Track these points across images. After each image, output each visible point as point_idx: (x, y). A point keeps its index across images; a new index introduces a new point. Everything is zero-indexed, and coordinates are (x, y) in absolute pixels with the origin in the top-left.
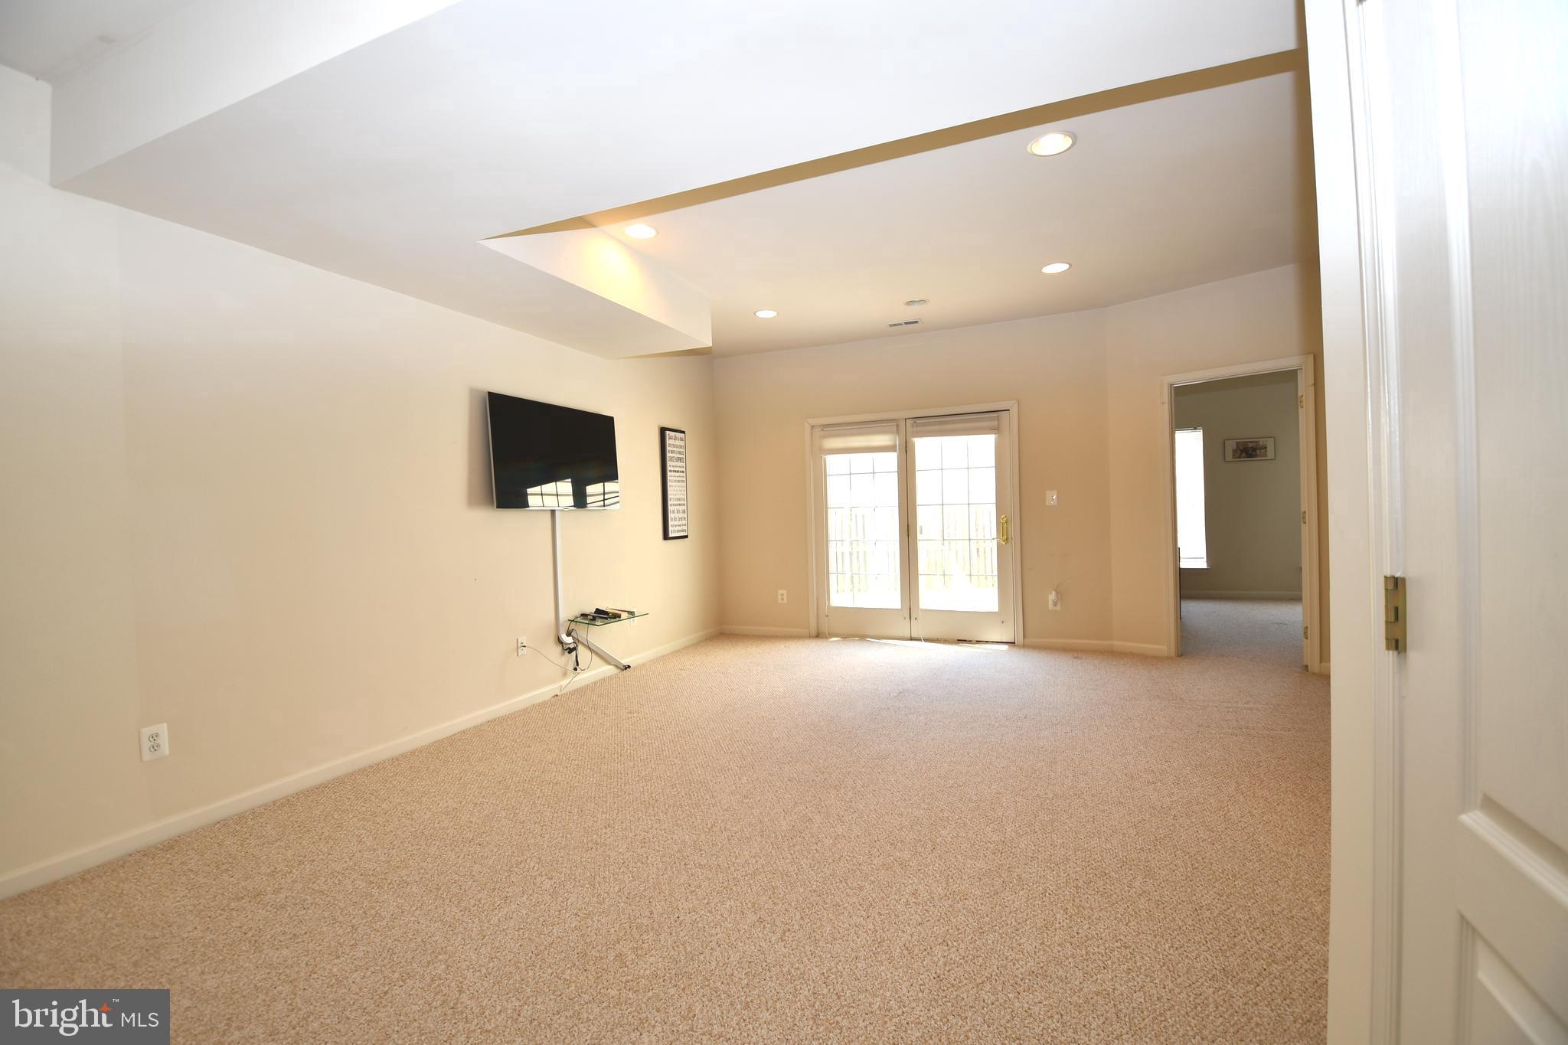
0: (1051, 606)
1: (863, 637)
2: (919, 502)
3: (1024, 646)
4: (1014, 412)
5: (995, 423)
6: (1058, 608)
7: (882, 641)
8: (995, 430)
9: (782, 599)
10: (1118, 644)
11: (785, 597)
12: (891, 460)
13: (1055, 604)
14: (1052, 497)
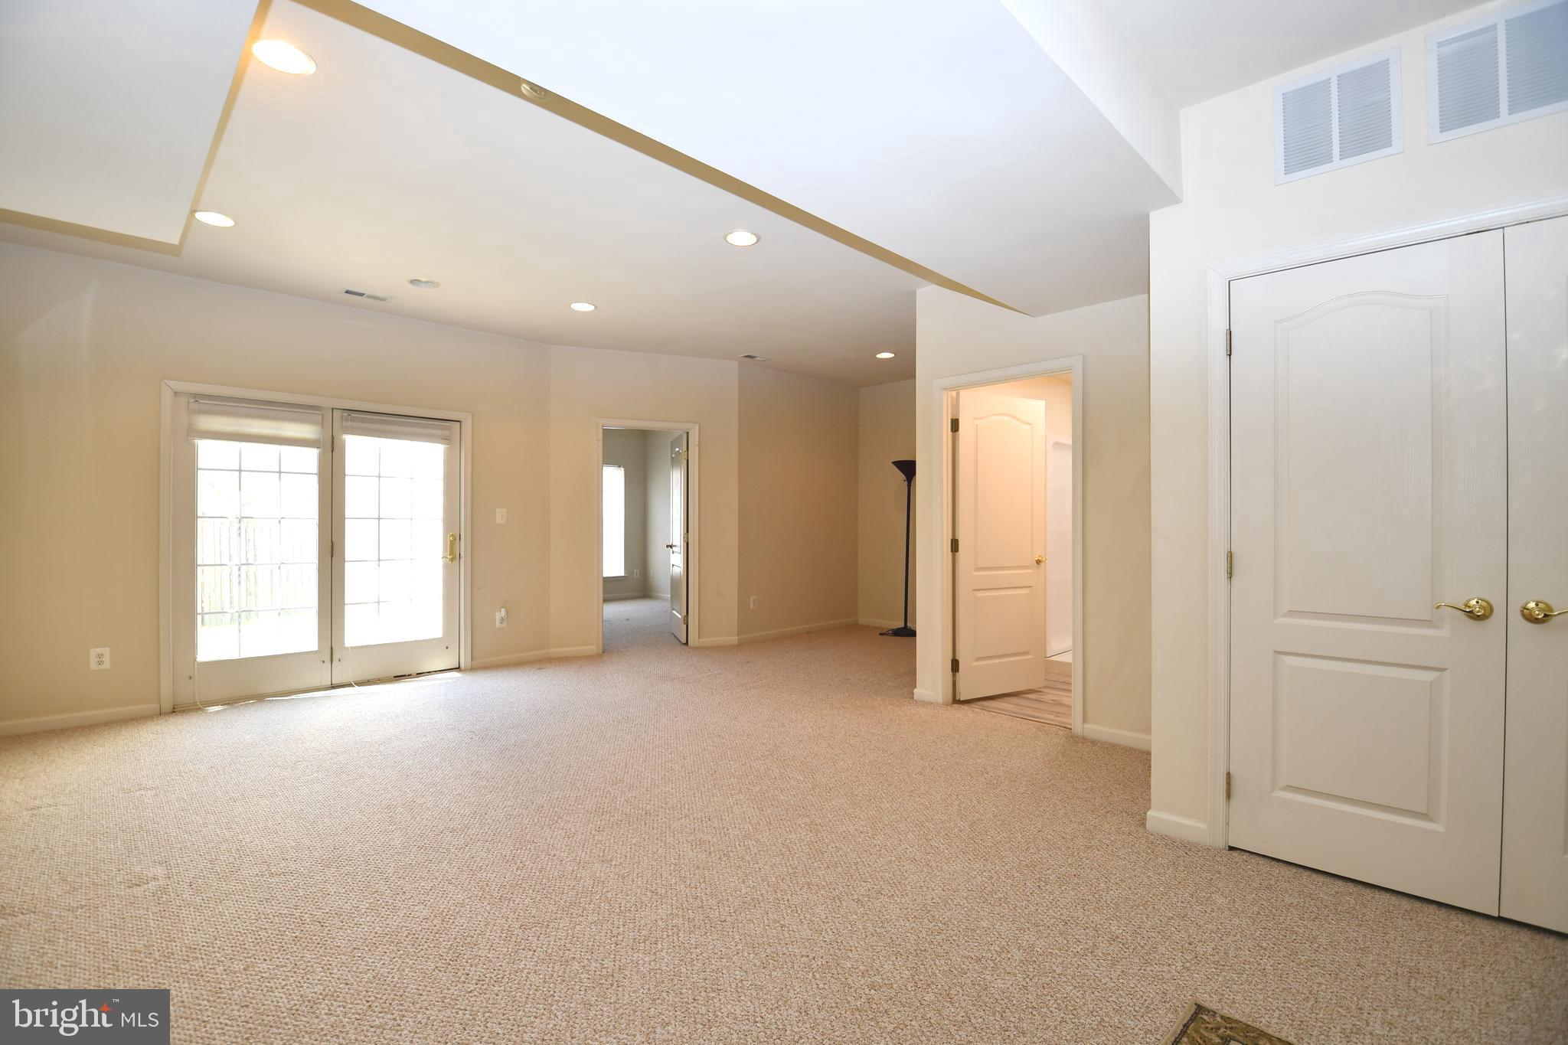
0: (498, 624)
1: (260, 698)
2: (348, 513)
3: (473, 669)
4: (467, 425)
5: (446, 433)
6: (504, 625)
7: (293, 697)
8: (445, 439)
9: (100, 663)
10: (553, 651)
11: (107, 659)
12: (309, 458)
13: (502, 620)
14: (500, 516)
